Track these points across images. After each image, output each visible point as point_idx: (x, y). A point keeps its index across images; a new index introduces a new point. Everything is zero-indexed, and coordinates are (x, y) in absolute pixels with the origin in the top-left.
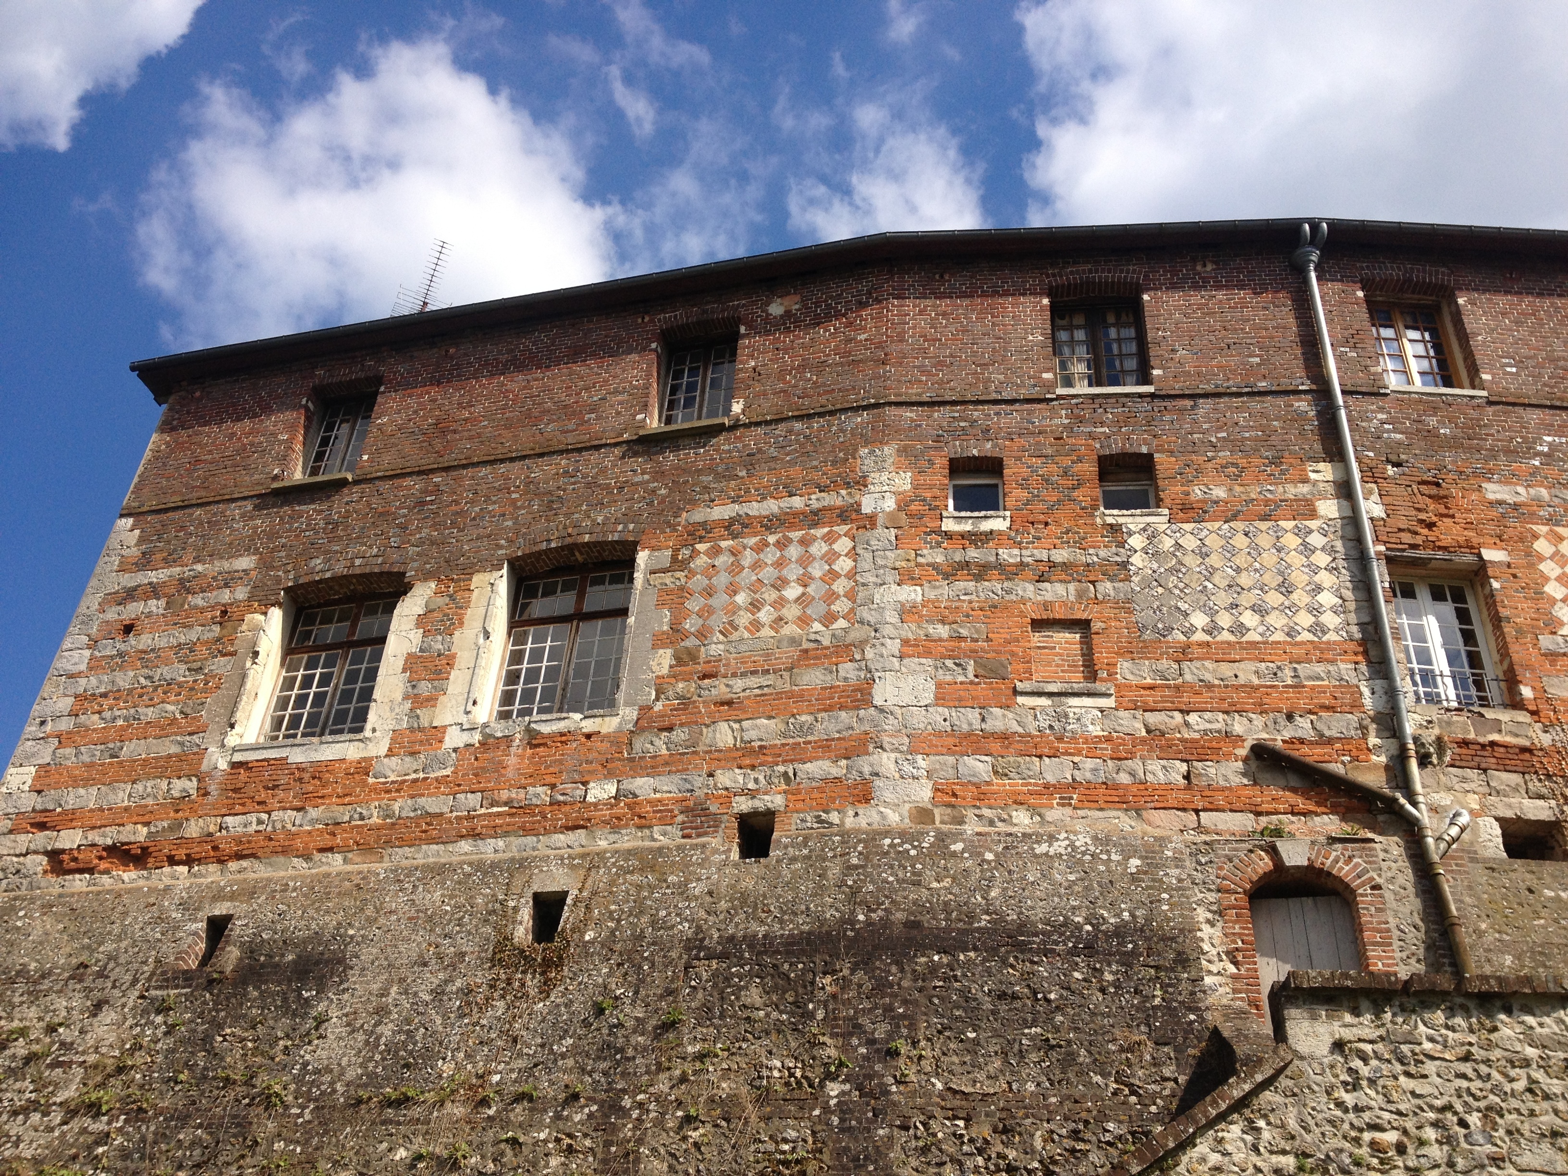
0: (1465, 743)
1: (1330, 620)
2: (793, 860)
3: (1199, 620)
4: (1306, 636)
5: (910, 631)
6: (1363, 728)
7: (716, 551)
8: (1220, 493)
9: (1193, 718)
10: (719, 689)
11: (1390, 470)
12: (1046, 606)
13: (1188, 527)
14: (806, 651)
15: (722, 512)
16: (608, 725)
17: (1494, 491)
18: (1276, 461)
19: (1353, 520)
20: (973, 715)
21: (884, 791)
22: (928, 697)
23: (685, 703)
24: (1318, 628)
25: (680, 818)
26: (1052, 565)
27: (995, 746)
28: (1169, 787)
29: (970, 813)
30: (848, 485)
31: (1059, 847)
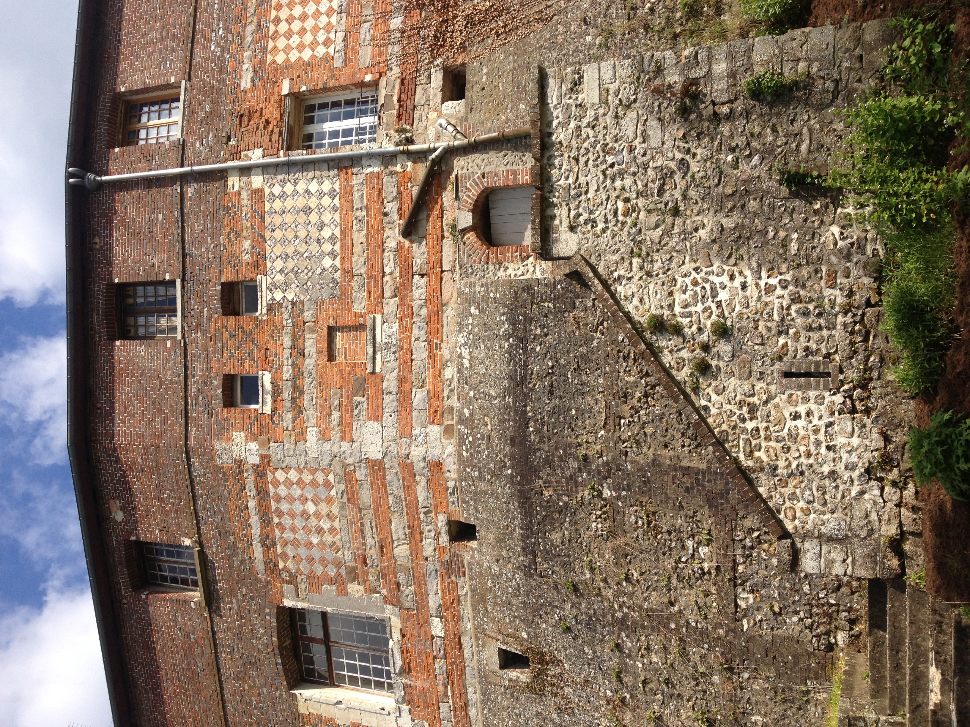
0: (399, 116)
1: (326, 186)
2: (476, 510)
3: (327, 262)
4: (337, 201)
5: (336, 435)
6: (391, 173)
7: (284, 556)
8: (247, 244)
9: (387, 270)
10: (373, 553)
11: (233, 143)
12: (319, 352)
13: (269, 265)
14: (349, 500)
15: (258, 552)
16: (396, 623)
17: (246, 83)
18: (227, 210)
19: (264, 168)
20: (388, 399)
21: (434, 454)
22: (377, 426)
23: (382, 575)
24: (332, 194)
25: (453, 578)
26: (293, 347)
27: (406, 386)
28: (428, 286)
29: (447, 403)
30: (241, 472)
31: (465, 353)
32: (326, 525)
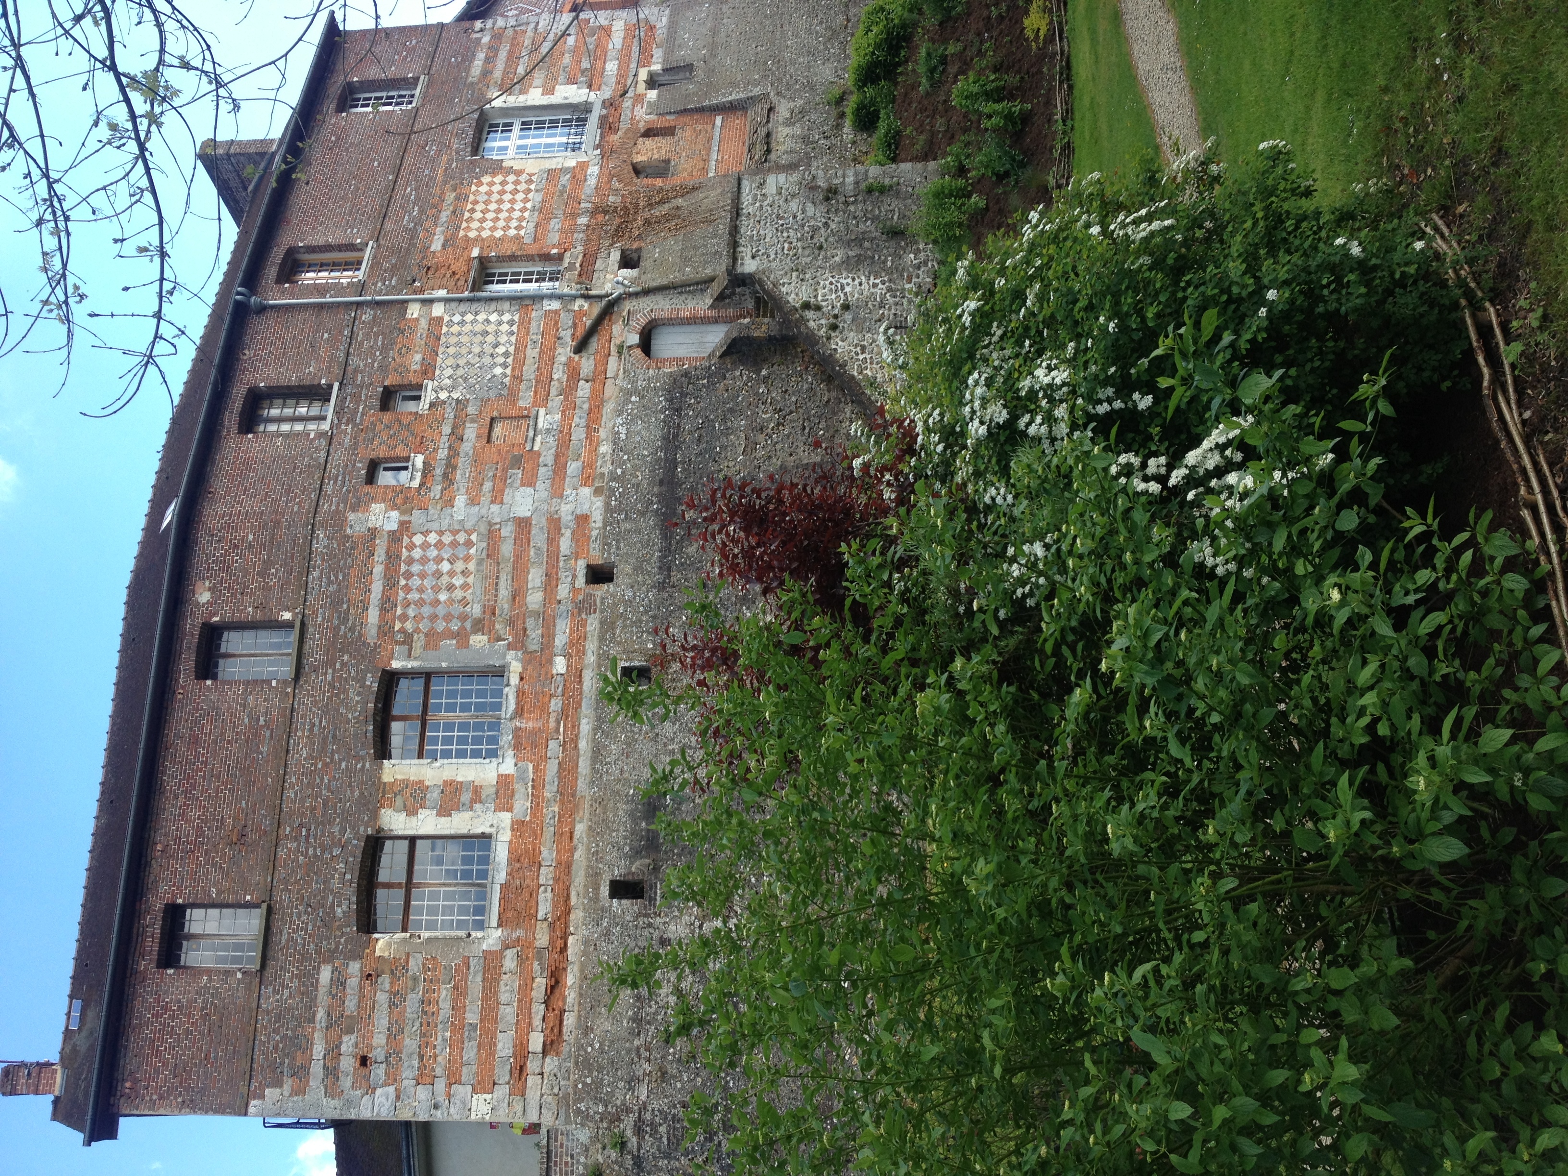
0: (580, 275)
1: (506, 317)
2: (618, 548)
3: (498, 371)
4: (515, 328)
5: (485, 499)
6: (568, 311)
7: (404, 618)
8: (418, 357)
9: (555, 377)
10: (504, 603)
11: (417, 284)
12: (478, 437)
13: (437, 372)
14: (488, 556)
15: (373, 616)
16: (515, 667)
17: (437, 245)
18: (402, 332)
19: (446, 301)
20: (542, 470)
21: (584, 509)
22: (530, 490)
23: (510, 622)
24: (511, 323)
25: (584, 616)
26: (452, 433)
27: (562, 459)
28: (593, 389)
29: (599, 471)
30: (373, 539)
31: (623, 430)
32: (458, 581)
